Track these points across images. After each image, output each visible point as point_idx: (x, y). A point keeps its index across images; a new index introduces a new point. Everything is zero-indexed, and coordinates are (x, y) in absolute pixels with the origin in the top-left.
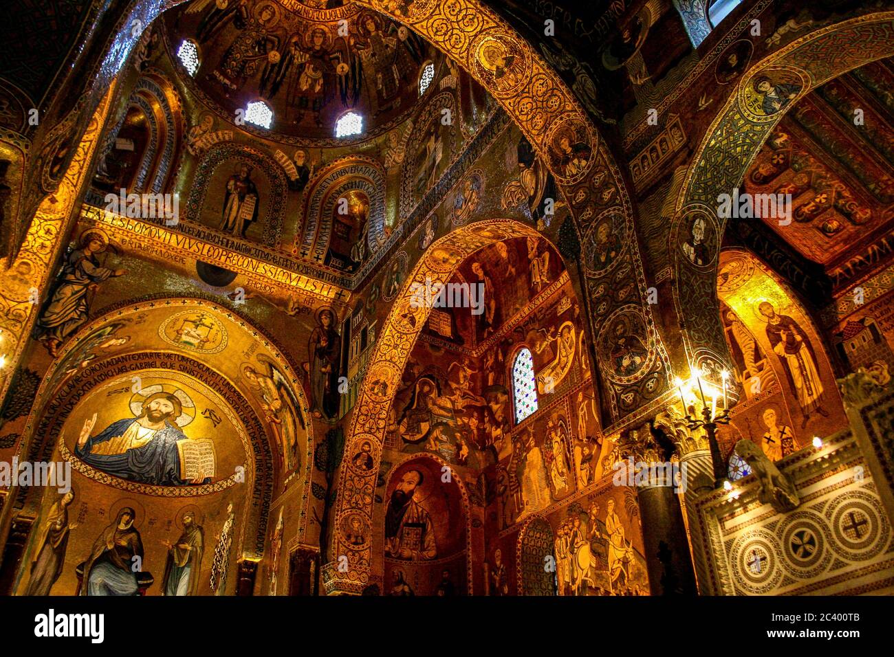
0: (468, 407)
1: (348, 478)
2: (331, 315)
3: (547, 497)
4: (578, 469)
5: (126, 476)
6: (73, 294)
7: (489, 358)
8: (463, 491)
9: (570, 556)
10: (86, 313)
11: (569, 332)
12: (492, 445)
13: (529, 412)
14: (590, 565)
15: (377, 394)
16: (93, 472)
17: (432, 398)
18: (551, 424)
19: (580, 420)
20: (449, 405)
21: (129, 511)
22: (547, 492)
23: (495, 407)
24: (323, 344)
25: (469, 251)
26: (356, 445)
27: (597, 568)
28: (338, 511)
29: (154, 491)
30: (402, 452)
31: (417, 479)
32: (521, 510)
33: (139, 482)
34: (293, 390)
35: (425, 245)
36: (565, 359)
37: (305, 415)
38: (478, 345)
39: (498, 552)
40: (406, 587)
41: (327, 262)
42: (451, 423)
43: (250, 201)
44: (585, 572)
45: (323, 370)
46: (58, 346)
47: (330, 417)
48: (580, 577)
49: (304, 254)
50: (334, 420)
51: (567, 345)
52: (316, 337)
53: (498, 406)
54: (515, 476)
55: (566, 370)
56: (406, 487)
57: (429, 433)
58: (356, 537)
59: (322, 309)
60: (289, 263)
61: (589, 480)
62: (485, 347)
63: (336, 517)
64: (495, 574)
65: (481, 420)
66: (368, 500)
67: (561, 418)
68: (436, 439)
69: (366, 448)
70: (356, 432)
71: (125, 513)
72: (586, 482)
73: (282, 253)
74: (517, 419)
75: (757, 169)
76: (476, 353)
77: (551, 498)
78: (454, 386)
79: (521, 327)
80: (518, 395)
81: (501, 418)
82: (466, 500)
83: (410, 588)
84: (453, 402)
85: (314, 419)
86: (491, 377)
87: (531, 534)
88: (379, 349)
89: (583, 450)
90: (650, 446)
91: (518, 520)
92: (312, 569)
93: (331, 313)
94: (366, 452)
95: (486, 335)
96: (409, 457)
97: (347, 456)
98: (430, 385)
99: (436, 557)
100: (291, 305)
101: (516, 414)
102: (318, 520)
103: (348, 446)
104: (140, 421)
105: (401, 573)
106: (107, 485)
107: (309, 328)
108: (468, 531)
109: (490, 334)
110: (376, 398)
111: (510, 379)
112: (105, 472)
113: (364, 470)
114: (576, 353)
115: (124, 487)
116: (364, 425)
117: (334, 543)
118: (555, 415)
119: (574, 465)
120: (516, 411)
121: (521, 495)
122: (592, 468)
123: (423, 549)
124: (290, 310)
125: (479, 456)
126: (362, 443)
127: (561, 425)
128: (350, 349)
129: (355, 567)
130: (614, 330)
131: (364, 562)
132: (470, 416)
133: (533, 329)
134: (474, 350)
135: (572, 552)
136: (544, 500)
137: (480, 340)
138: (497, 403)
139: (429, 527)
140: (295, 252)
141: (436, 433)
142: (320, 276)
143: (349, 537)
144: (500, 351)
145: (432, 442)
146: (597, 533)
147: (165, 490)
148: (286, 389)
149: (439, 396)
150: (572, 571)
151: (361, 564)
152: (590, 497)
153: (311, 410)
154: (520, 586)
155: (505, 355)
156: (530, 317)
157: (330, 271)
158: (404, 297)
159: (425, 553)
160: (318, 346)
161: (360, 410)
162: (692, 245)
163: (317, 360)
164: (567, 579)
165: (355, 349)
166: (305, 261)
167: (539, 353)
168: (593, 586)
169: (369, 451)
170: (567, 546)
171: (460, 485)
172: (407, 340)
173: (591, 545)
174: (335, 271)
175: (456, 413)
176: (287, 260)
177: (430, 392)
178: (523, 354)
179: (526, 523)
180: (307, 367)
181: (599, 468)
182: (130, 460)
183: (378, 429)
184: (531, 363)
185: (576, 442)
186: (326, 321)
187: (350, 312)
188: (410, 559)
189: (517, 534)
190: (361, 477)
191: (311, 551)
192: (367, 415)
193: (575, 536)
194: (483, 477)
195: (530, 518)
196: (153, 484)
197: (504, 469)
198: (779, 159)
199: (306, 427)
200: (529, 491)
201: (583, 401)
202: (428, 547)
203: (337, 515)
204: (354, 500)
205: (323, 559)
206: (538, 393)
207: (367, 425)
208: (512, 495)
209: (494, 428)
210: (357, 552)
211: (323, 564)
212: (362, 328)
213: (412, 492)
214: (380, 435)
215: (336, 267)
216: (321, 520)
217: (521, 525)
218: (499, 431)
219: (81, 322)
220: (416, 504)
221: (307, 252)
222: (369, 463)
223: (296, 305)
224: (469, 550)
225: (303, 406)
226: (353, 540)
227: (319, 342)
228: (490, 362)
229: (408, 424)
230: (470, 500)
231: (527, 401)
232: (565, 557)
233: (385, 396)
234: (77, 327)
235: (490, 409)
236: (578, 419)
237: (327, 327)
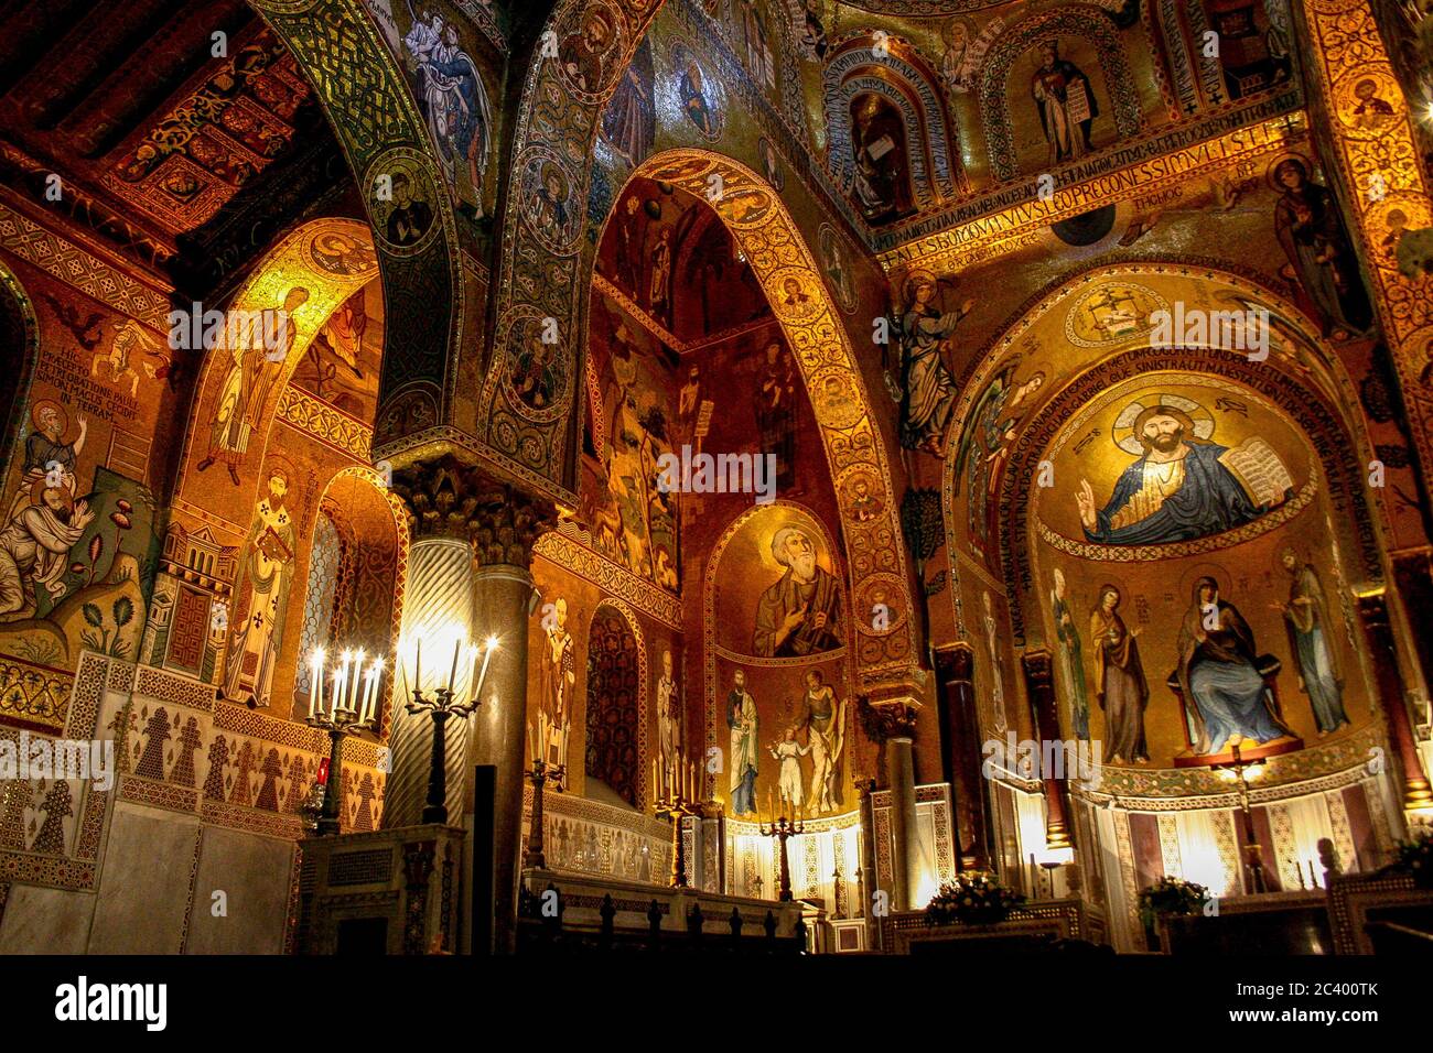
1: (1426, 415)
5: (1179, 537)
6: (927, 370)
10: (953, 384)
16: (1130, 552)
21: (1206, 582)
24: (1303, 218)
26: (1414, 355)
29: (1228, 540)
33: (1199, 538)
34: (1286, 318)
37: (1321, 346)
41: (1234, 93)
43: (1076, 92)
45: (1321, 259)
46: (940, 442)
49: (1191, 109)
52: (1286, 215)
59: (1274, 166)
60: (1175, 138)
70: (1402, 336)
71: (1202, 587)
73: (1156, 132)
85: (1337, 345)
93: (1293, 162)
97: (1407, 381)
100: (1221, 194)
102: (1410, 503)
103: (1400, 365)
104: (1151, 458)
106: (1159, 559)
112: (1146, 544)
115: (1185, 552)
116: (1409, 316)
124: (1223, 201)
140: (1174, 116)
142: (1235, 122)
147: (1243, 532)
148: (1281, 322)
153: (1327, 334)
157: (1249, 102)
160: (1296, 226)
161: (1386, 297)
163: (1303, 249)
166: (1198, 118)
172: (1396, 142)
174: (1257, 97)
176: (1170, 137)
180: (1291, 271)
182: (1173, 513)
186: (1292, 181)
191: (1421, 555)
196: (1223, 531)
199: (1333, 365)
207: (1417, 314)
215: (1256, 89)
216: (1416, 500)
219: (952, 398)
221: (1193, 103)
223: (1229, 188)
225: (1312, 336)
227: (1295, 220)
234: (951, 408)
237: (1298, 187)
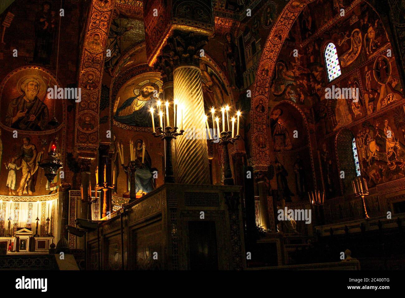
0: (301, 74)
1: (254, 118)
2: (231, 35)
3: (350, 119)
4: (367, 105)
5: (135, 124)
6: (111, 44)
7: (310, 48)
8: (304, 117)
9: (364, 146)
10: (120, 52)
11: (358, 35)
12: (316, 93)
13: (336, 76)
14: (376, 150)
15: (264, 75)
16: (121, 125)
17: (284, 72)
18: (350, 83)
19: (367, 81)
20: (292, 75)
21: (140, 141)
22: (350, 117)
23: (316, 74)
25: (311, 1)
26: (256, 101)
27: (379, 152)
28: (252, 134)
29: (149, 130)
30: (274, 101)
31: (279, 113)
32: (335, 125)
33: (140, 127)
34: (220, 76)
36: (356, 49)
37: (227, 88)
38: (302, 41)
39: (324, 145)
40: (279, 164)
41: (226, 8)
42: (294, 84)
44: (373, 154)
45: (232, 64)
47: (239, 88)
48: (371, 155)
50: (241, 89)
51: (357, 42)
52: (226, 48)
53: (318, 73)
54: (331, 109)
55: (357, 55)
56: (275, 117)
57: (285, 90)
58: (262, 145)
59: (227, 32)
61: (373, 110)
62: (307, 42)
63: (252, 137)
64: (324, 155)
65: (308, 80)
66: (265, 127)
67: (355, 79)
68: (289, 93)
69: (261, 102)
70: (256, 95)
71: (138, 142)
72: (372, 111)
74: (329, 80)
76: (302, 45)
77: (353, 119)
78: (293, 64)
79: (327, 31)
80: (329, 68)
81: (320, 80)
82: (306, 121)
83: (281, 164)
84: (294, 73)
86: (312, 58)
87: (341, 136)
88: (264, 53)
89: (369, 96)
91: (335, 130)
92: (243, 161)
93: (231, 34)
94: (261, 104)
95: (307, 36)
96: (278, 103)
97: (253, 107)
98: (283, 66)
99: (292, 149)
101: (328, 77)
102: (243, 139)
103: (252, 102)
104: (138, 98)
105: (277, 158)
106: (128, 130)
107: (222, 43)
108: (309, 136)
109: (309, 35)
110: (263, 78)
111: (324, 59)
112: (126, 124)
113: (261, 113)
114: (363, 46)
115: (135, 130)
116: (259, 91)
117: (253, 148)
118: (352, 78)
119: (365, 103)
120: (328, 75)
121: (335, 118)
122: (375, 104)
123: (285, 146)
125: (309, 99)
126: (259, 100)
127: (356, 83)
128: (245, 54)
129: (264, 158)
131: (267, 156)
132: (303, 79)
133: (336, 32)
134: (301, 44)
135: (366, 144)
136: (349, 120)
137: (304, 39)
138: (317, 72)
139: (287, 135)
141: (288, 90)
142: (224, 15)
143: (259, 145)
144: (316, 44)
145: (287, 95)
146: (379, 135)
149: (287, 71)
150: (366, 153)
151: (266, 157)
152: (375, 119)
153: (230, 86)
154: (338, 160)
155: (319, 47)
156: (333, 26)
157: (229, 12)
158: (276, 26)
159: (286, 147)
160: (228, 52)
161: (257, 84)
163: (229, 60)
164: (364, 157)
165: (248, 53)
166: (216, 9)
167: (340, 45)
168: (378, 159)
169: (262, 103)
170: (363, 141)
171: (302, 114)
172: (277, 48)
173: (376, 141)
174: (231, 12)
175: (296, 78)
177: (283, 69)
178: (330, 46)
179: (339, 131)
180: (225, 64)
181: (379, 104)
182: (135, 116)
183: (265, 92)
184: (335, 51)
185: (365, 92)
186: (229, 39)
187: (241, 33)
188: (280, 151)
189: (335, 136)
190: (260, 116)
191: (242, 153)
192: (260, 86)
193: (367, 137)
194: (312, 109)
195: (341, 129)
196: (148, 127)
197: (325, 105)
199: (229, 95)
200: (340, 116)
201: (368, 71)
202: (288, 144)
203: (252, 135)
204: (258, 127)
205: (248, 155)
206: (341, 67)
207: (261, 91)
208: (330, 118)
209: (316, 85)
210: (264, 151)
211: (248, 158)
212: (251, 42)
213: (277, 119)
214: (266, 95)
215: (231, 10)
216: (244, 138)
217: (336, 132)
218: (319, 86)
220: (279, 124)
221: (216, 4)
222: (263, 110)
223: (214, 33)
224: (310, 145)
225: (226, 84)
226: (261, 146)
227: (228, 51)
228: (311, 50)
229: (275, 87)
230: (308, 121)
231: (334, 70)
232: (362, 147)
233: (268, 76)
235: (313, 75)
236: (365, 80)
237: (230, 41)
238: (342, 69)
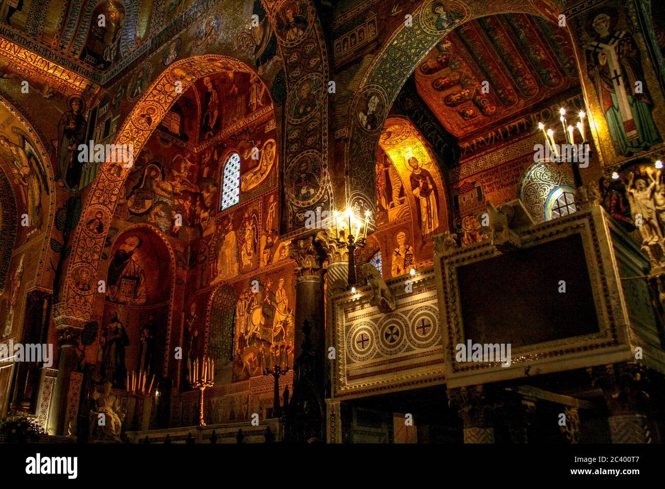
0: (185, 192)
1: (81, 238)
2: (81, 103)
3: (236, 270)
4: (262, 252)
7: (207, 155)
8: (173, 256)
9: (246, 315)
11: (271, 148)
12: (200, 223)
13: (231, 203)
14: (260, 323)
15: (112, 175)
17: (157, 181)
18: (246, 215)
19: (269, 216)
20: (170, 189)
22: (236, 266)
23: (206, 195)
24: (72, 126)
25: (203, 74)
26: (91, 212)
27: (264, 326)
28: (71, 263)
30: (128, 221)
31: (137, 243)
32: (215, 276)
34: (41, 161)
35: (168, 62)
36: (265, 167)
37: (50, 183)
38: (199, 143)
39: (194, 305)
40: (119, 324)
41: (82, 57)
42: (170, 202)
44: (256, 327)
45: (69, 148)
47: (71, 187)
48: (252, 330)
49: (62, 47)
50: (74, 190)
51: (268, 157)
52: (66, 120)
53: (209, 194)
54: (214, 250)
55: (265, 176)
56: (128, 248)
57: (151, 208)
58: (84, 285)
59: (73, 96)
60: (48, 53)
61: (268, 262)
62: (204, 146)
63: (69, 268)
64: (189, 321)
65: (194, 203)
66: (96, 256)
67: (255, 212)
68: (156, 214)
69: (99, 216)
70: (92, 203)
72: (266, 263)
73: (42, 43)
74: (222, 207)
75: (426, 62)
76: (197, 150)
77: (239, 270)
78: (176, 173)
79: (234, 136)
80: (225, 189)
81: (209, 204)
82: (174, 264)
83: (122, 326)
84: (173, 187)
85: (58, 188)
86: (206, 170)
87: (220, 295)
88: (119, 139)
89: (267, 239)
90: (310, 253)
91: (212, 283)
92: (45, 306)
93: (81, 101)
94: (98, 219)
95: (206, 137)
96: (133, 226)
97: (83, 221)
98: (157, 171)
99: (145, 304)
100: (47, 89)
101: (221, 203)
102: (53, 269)
103: (84, 213)
105: (116, 314)
107: (61, 111)
108: (173, 287)
109: (210, 136)
110: (111, 178)
111: (221, 175)
113: (95, 233)
114: (274, 165)
116: (99, 197)
117: (66, 288)
118: (251, 209)
119: (259, 249)
120: (221, 200)
121: (217, 265)
122: (272, 253)
123: (136, 297)
124: (45, 93)
125: (188, 231)
126: (96, 211)
127: (254, 217)
128: (94, 134)
129: (81, 307)
130: (300, 166)
131: (88, 304)
132: (185, 199)
133: (245, 139)
134: (196, 147)
135: (248, 312)
136: (233, 271)
137: (202, 140)
138: (208, 192)
139: (143, 280)
140: (54, 44)
141: (157, 209)
142: (74, 68)
143: (78, 284)
144: (216, 152)
145: (153, 217)
146: (269, 301)
148: (35, 159)
149: (163, 180)
150: (246, 326)
151: (86, 305)
152: (267, 274)
153: (56, 180)
154: (207, 332)
155: (219, 155)
156: (243, 130)
157: (85, 66)
158: (145, 101)
159: (137, 300)
160: (67, 127)
161: (97, 185)
162: (365, 114)
163: (65, 138)
164: (242, 331)
165: (98, 135)
166: (62, 53)
167: (246, 159)
168: (260, 338)
169: (101, 218)
170: (245, 307)
171: (171, 251)
172: (142, 135)
173: (263, 309)
174: (88, 66)
175: (175, 195)
176: (47, 50)
177: (156, 176)
178: (233, 158)
179: (217, 286)
180: (56, 144)
181: (277, 254)
183: (110, 202)
184: (239, 166)
185: (264, 232)
186: (75, 108)
187: (98, 103)
188: (124, 303)
189: (210, 293)
190: (92, 238)
191: (45, 292)
192: (102, 190)
193: (253, 300)
194: (189, 247)
195: (221, 283)
197: (206, 244)
198: (442, 58)
199: (51, 194)
200: (223, 263)
201: (273, 202)
202: (140, 295)
203: (70, 266)
204: (84, 256)
205: (54, 299)
206: (240, 190)
207: (102, 198)
208: (210, 265)
209: (202, 211)
210: (83, 296)
211: (55, 303)
212: (106, 119)
213: (131, 253)
214: (111, 207)
215: (90, 63)
216: (56, 269)
217: (213, 287)
218: (206, 214)
220: (134, 262)
221: (65, 46)
222: (100, 228)
223: (51, 90)
224: (171, 301)
225: (49, 176)
226: (81, 286)
227: (68, 124)
228: (207, 159)
229: (135, 200)
230: (177, 264)
231: (231, 194)
232: (243, 315)
233: (119, 177)
235: (202, 196)
236: (267, 215)
237: (76, 112)
238: (242, 194)
